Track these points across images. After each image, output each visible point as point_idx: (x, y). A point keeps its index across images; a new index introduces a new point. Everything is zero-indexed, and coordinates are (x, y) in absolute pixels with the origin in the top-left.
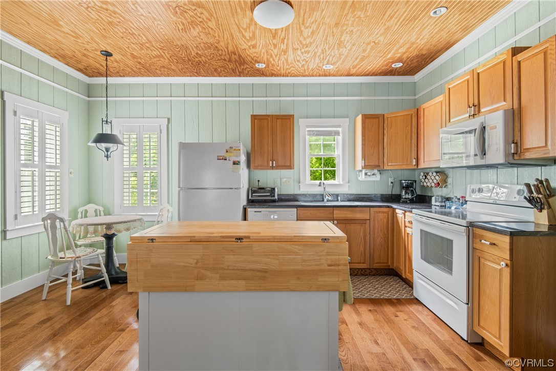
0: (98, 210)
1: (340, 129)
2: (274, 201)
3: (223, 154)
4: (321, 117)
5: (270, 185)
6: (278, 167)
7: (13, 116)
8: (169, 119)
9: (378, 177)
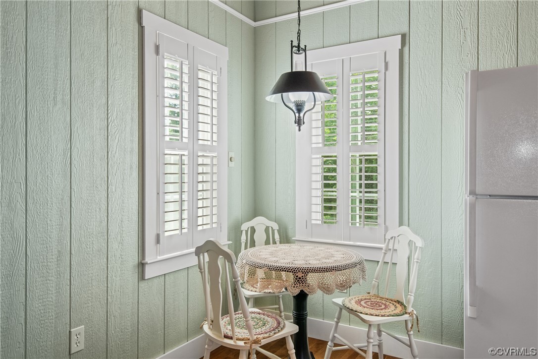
0: (270, 229)
7: (155, 55)
8: (404, 36)
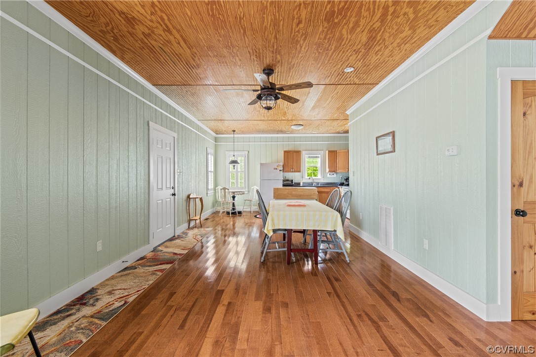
1: (319, 156)
2: (292, 185)
3: (276, 167)
4: (312, 150)
5: (290, 179)
6: (295, 172)
8: (248, 152)
9: (335, 175)
